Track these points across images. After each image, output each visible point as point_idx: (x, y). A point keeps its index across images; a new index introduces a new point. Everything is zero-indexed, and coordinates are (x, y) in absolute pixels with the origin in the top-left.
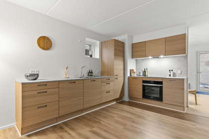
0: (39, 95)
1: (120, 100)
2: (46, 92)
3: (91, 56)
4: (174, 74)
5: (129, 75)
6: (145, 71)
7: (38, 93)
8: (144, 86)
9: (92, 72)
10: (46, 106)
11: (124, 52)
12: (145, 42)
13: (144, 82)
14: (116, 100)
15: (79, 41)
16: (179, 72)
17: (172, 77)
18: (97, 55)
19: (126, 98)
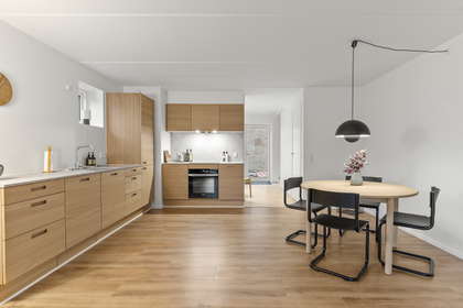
0: (33, 209)
1: (148, 210)
2: (45, 202)
3: (87, 122)
4: (229, 158)
5: (162, 161)
6: (188, 154)
7: (33, 205)
8: (191, 179)
9: (93, 158)
10: (46, 231)
11: (153, 118)
12: (191, 106)
13: (191, 171)
14: (144, 209)
15: (67, 87)
16: (235, 154)
17: (226, 162)
18: (98, 121)
19: (159, 204)
